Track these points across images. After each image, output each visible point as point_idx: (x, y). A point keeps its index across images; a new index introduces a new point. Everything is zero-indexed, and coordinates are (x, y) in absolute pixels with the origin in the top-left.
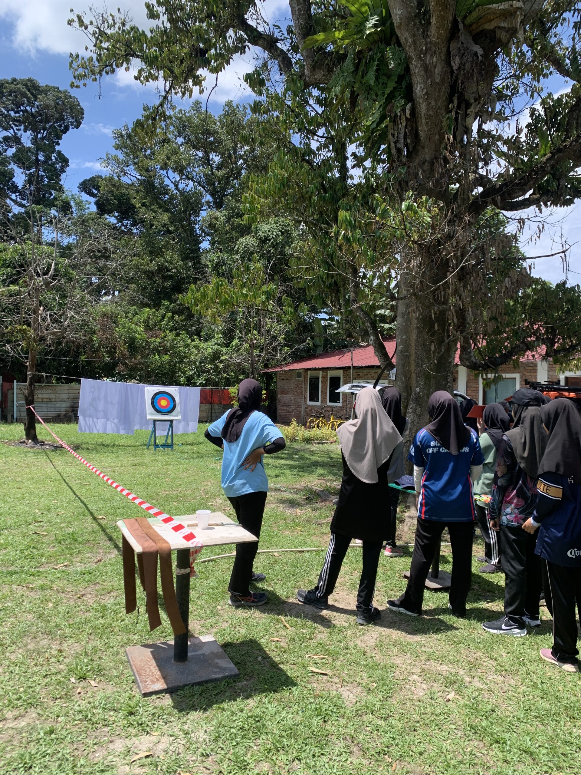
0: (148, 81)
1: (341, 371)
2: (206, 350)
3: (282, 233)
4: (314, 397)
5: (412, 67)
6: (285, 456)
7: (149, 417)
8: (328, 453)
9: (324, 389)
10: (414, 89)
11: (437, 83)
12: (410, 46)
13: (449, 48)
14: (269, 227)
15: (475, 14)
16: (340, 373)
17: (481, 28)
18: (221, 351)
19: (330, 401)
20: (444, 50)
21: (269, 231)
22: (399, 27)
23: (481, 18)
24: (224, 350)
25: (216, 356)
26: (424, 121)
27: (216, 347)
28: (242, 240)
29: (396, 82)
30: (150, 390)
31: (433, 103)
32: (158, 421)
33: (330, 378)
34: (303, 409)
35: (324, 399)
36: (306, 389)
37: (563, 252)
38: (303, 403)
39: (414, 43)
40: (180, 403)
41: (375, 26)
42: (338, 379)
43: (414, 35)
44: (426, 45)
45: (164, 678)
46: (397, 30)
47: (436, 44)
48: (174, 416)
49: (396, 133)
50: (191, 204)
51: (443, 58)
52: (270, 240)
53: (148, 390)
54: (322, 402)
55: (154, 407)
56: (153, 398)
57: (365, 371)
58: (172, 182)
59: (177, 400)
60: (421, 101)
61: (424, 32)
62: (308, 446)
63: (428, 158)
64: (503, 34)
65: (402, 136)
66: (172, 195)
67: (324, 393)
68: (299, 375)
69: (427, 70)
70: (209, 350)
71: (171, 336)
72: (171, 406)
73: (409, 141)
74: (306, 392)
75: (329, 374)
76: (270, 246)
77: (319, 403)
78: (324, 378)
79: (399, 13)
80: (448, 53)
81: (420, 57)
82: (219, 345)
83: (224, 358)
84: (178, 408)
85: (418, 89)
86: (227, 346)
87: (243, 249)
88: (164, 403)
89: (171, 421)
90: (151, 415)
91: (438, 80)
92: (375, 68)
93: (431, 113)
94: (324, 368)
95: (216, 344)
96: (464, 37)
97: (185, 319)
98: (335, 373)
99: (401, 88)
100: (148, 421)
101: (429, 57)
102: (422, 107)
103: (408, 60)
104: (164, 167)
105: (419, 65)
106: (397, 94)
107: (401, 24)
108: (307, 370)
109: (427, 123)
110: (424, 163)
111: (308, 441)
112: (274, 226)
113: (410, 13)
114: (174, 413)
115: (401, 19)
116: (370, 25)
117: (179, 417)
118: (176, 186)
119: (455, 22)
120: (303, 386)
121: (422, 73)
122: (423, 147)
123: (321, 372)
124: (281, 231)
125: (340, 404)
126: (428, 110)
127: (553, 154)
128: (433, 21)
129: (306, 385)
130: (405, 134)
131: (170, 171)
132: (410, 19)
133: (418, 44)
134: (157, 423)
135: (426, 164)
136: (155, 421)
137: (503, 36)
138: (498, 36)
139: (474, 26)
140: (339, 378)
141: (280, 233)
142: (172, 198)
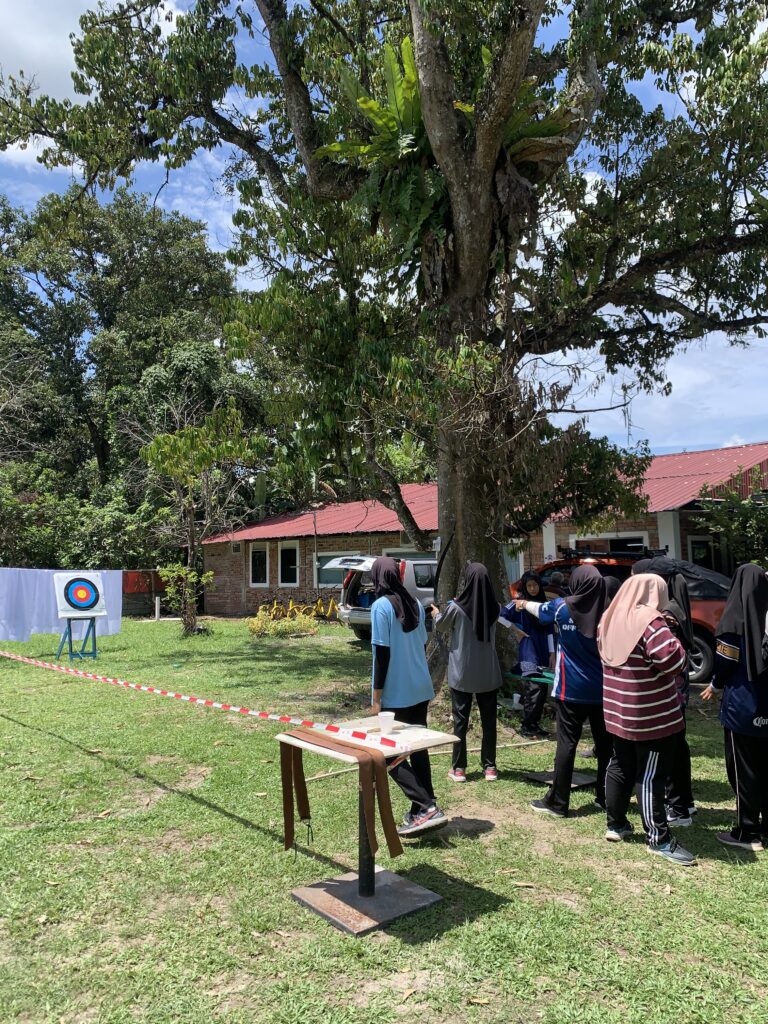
0: (56, 165)
1: (297, 541)
2: (103, 518)
3: (207, 363)
4: (259, 576)
5: (452, 194)
6: (263, 656)
7: (61, 615)
8: (316, 648)
9: (273, 565)
10: (455, 218)
11: (482, 215)
12: (451, 172)
13: (494, 178)
14: (188, 354)
15: (519, 145)
16: (296, 544)
17: (524, 159)
18: (124, 519)
19: (282, 582)
20: (490, 180)
21: (189, 360)
22: (439, 150)
23: (524, 149)
24: (129, 517)
25: (117, 526)
26: (466, 254)
27: (117, 513)
28: (151, 369)
29: (432, 209)
30: (61, 578)
31: (477, 236)
32: (75, 619)
33: (283, 551)
34: (243, 593)
35: (273, 579)
36: (247, 566)
37: (625, 405)
38: (242, 586)
39: (456, 169)
40: (104, 594)
41: (410, 146)
42: (293, 551)
43: (456, 161)
44: (469, 172)
45: (366, 914)
46: (435, 153)
47: (481, 173)
48: (97, 611)
49: (432, 265)
50: (72, 320)
51: (488, 188)
52: (190, 371)
53: (59, 579)
54: (271, 583)
55: (68, 600)
56: (67, 588)
57: (331, 540)
58: (44, 290)
59: (100, 589)
60: (464, 232)
61: (466, 159)
62: (284, 642)
63: (469, 295)
64: (546, 167)
65: (439, 269)
66: (41, 306)
67: (273, 571)
68: (237, 548)
69: (471, 200)
70: (108, 519)
71: (51, 499)
72: (93, 599)
73: (448, 276)
74: (247, 570)
75: (280, 546)
76: (191, 379)
77: (266, 585)
78: (274, 551)
79: (439, 135)
80: (494, 185)
81: (463, 185)
82: (120, 511)
83: (130, 528)
84: (102, 601)
85: (461, 218)
86: (132, 511)
87: (152, 382)
88: (82, 594)
89: (93, 620)
90: (65, 611)
91: (483, 212)
92: (410, 192)
93: (475, 246)
94: (273, 539)
95: (116, 509)
96: (510, 169)
97: (65, 476)
98: (288, 544)
99: (439, 215)
100: (58, 621)
101: (472, 186)
102: (466, 239)
103: (447, 188)
104: (33, 268)
105: (462, 193)
106: (433, 222)
107: (441, 147)
108: (247, 541)
109: (470, 258)
110: (464, 301)
111: (282, 635)
112: (195, 354)
113: (451, 136)
114: (96, 608)
115: (441, 142)
116: (404, 145)
117: (104, 613)
118: (51, 295)
119: (502, 153)
120: (243, 563)
121: (466, 202)
122: (464, 283)
123: (268, 543)
124: (205, 360)
125: (296, 585)
126: (472, 243)
127: (595, 297)
128: (480, 148)
129: (247, 561)
130: (444, 267)
131: (41, 276)
132: (451, 143)
133: (460, 171)
134: (72, 622)
135: (467, 302)
136: (69, 620)
137: (546, 169)
138: (540, 169)
139: (518, 157)
140: (295, 550)
141: (203, 363)
142: (41, 310)
